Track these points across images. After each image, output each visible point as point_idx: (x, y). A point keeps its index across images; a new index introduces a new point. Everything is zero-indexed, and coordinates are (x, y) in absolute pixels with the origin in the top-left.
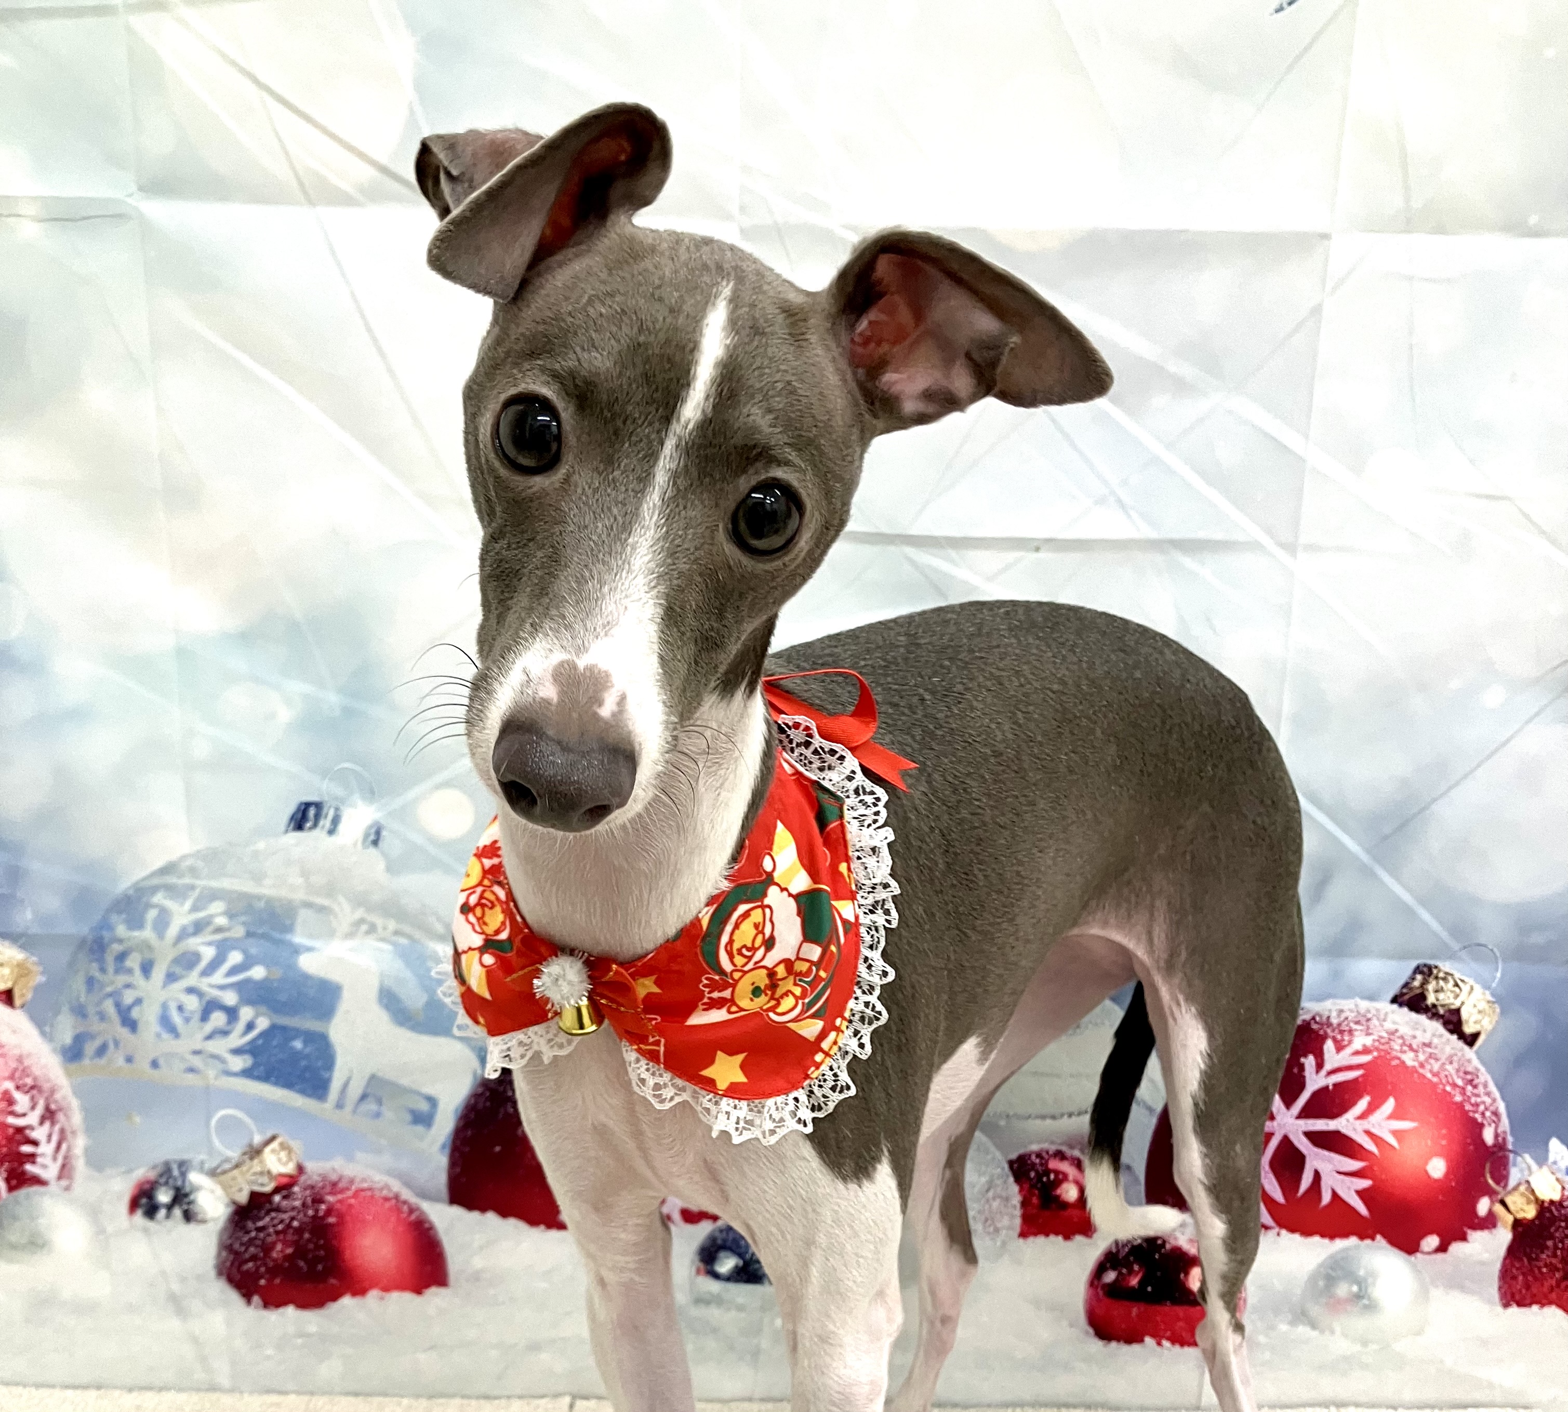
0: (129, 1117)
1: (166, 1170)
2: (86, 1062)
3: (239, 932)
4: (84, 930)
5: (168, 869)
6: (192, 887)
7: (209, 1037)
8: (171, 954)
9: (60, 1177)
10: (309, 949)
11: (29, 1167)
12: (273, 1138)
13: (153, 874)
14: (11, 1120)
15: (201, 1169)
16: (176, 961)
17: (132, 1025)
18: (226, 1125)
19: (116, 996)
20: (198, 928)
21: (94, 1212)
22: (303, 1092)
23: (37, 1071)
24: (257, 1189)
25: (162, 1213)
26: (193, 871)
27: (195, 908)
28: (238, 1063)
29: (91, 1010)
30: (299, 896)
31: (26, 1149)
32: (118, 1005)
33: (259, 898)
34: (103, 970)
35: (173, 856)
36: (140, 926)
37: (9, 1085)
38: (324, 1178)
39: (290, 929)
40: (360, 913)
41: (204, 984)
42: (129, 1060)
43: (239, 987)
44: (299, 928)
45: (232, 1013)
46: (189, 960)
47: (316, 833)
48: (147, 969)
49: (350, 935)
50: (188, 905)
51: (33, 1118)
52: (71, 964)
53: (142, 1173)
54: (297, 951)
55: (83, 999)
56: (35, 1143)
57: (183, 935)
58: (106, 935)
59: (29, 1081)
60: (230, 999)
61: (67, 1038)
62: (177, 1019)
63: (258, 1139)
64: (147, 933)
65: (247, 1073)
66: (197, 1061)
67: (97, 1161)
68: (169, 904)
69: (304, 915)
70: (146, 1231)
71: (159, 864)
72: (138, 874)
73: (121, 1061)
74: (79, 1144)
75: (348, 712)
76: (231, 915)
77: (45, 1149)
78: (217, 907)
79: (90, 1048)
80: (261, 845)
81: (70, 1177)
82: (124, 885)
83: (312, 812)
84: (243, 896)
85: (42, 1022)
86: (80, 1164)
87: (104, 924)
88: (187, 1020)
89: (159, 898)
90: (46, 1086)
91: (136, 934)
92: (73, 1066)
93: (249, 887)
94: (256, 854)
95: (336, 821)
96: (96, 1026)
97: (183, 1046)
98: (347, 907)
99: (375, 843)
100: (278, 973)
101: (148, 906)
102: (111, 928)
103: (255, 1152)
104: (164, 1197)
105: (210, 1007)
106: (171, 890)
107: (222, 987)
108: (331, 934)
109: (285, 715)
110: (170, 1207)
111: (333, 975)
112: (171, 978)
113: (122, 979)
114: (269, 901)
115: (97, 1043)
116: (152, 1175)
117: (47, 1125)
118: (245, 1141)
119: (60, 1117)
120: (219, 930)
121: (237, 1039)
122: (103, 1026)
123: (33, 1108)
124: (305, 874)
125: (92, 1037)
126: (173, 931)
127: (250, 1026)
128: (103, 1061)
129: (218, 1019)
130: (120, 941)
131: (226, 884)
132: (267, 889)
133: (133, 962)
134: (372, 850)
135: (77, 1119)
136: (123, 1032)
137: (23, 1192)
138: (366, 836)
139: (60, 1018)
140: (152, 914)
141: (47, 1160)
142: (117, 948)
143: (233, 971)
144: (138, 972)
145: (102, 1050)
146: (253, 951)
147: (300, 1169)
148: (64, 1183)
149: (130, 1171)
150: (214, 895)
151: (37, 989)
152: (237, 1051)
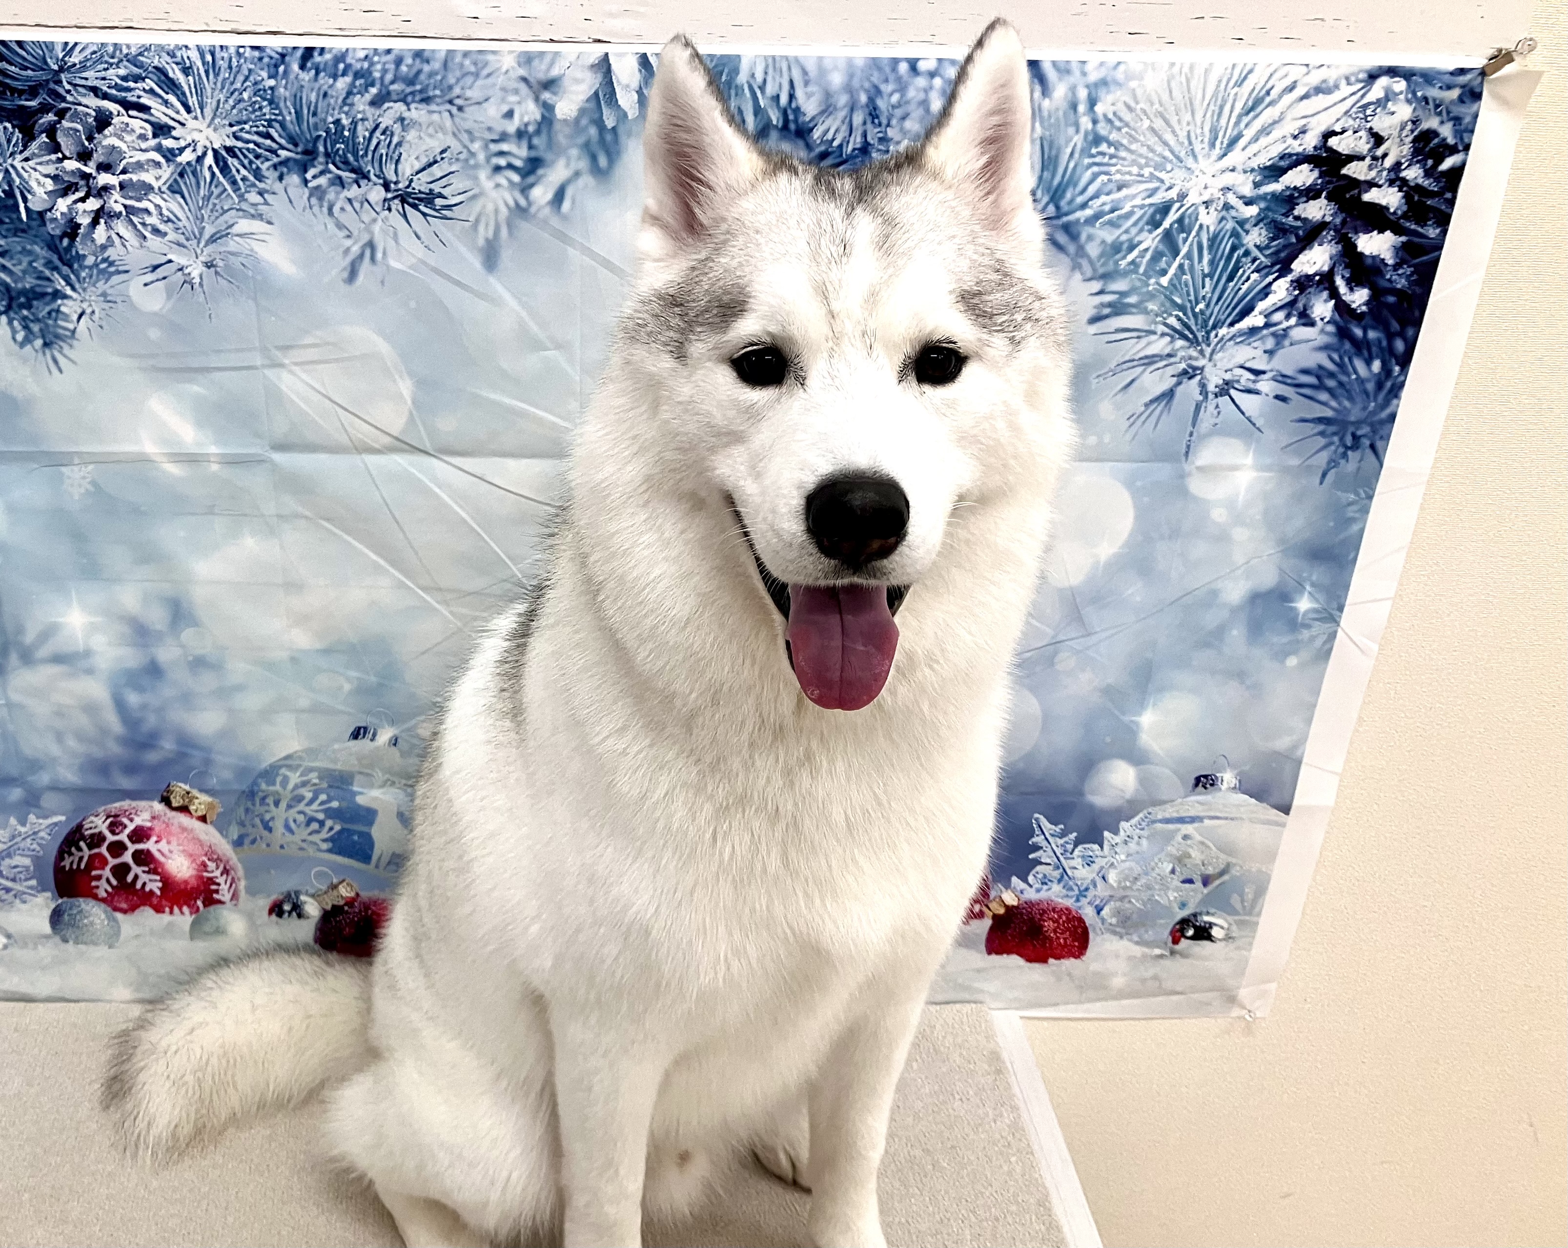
0: (269, 872)
1: (288, 896)
2: (245, 847)
3: (325, 785)
4: (244, 787)
5: (288, 757)
6: (300, 766)
7: (310, 834)
8: (290, 796)
9: (232, 899)
10: (361, 793)
11: (215, 896)
12: (343, 881)
13: (281, 760)
14: (205, 874)
15: (307, 894)
16: (293, 799)
17: (270, 830)
18: (319, 875)
19: (261, 817)
20: (304, 784)
21: (250, 917)
22: (358, 860)
23: (220, 853)
24: (336, 903)
25: (286, 915)
26: (300, 758)
27: (301, 775)
28: (325, 846)
29: (247, 823)
30: (357, 769)
31: (214, 887)
32: (262, 821)
33: (335, 770)
34: (254, 805)
35: (290, 751)
36: (274, 784)
37: (205, 859)
38: (370, 899)
39: (351, 784)
40: (387, 776)
41: (307, 810)
42: (268, 845)
43: (326, 811)
44: (355, 783)
45: (322, 823)
46: (299, 799)
47: (364, 741)
48: (277, 804)
49: (382, 786)
50: (298, 774)
51: (217, 873)
52: (237, 804)
53: (274, 897)
54: (355, 794)
55: (243, 817)
56: (219, 884)
57: (296, 787)
58: (256, 788)
59: (215, 857)
60: (321, 816)
61: (235, 837)
62: (292, 825)
63: (335, 881)
64: (278, 787)
65: (330, 851)
66: (304, 845)
67: (252, 892)
68: (288, 773)
69: (358, 778)
70: (277, 923)
71: (283, 755)
72: (273, 760)
73: (264, 846)
74: (242, 884)
75: (381, 685)
76: (320, 778)
77: (224, 887)
78: (313, 777)
79: (247, 841)
80: (336, 746)
81: (237, 900)
82: (264, 765)
83: (362, 731)
84: (327, 770)
85: (222, 830)
86: (242, 894)
87: (255, 783)
88: (299, 826)
89: (283, 771)
90: (224, 859)
91: (271, 788)
92: (239, 849)
93: (331, 766)
94: (334, 751)
95: (374, 735)
96: (250, 830)
97: (297, 838)
98: (380, 774)
99: (395, 745)
100: (344, 804)
101: (277, 774)
102: (258, 785)
103: (334, 887)
104: (287, 907)
105: (310, 820)
106: (289, 767)
107: (317, 811)
108: (371, 786)
109: (347, 687)
110: (290, 913)
111: (374, 805)
112: (289, 807)
113: (263, 809)
114: (340, 771)
115: (251, 838)
116: (281, 897)
117: (225, 876)
118: (329, 882)
119: (232, 872)
120: (315, 785)
121: (324, 834)
122: (255, 830)
123: (217, 868)
124: (359, 760)
125: (247, 835)
126: (290, 786)
127: (331, 829)
128: (255, 846)
129: (315, 826)
130: (263, 791)
131: (316, 764)
132: (339, 767)
133: (270, 800)
134: (393, 748)
135: (240, 872)
136: (265, 833)
137: (212, 908)
138: (390, 741)
139: (231, 828)
140: (279, 779)
141: (226, 892)
142: (261, 794)
143: (322, 803)
144: (272, 806)
145: (253, 842)
146: (332, 794)
147: (357, 895)
148: (234, 902)
149: (269, 896)
150: (311, 770)
151: (218, 815)
152: (324, 840)
